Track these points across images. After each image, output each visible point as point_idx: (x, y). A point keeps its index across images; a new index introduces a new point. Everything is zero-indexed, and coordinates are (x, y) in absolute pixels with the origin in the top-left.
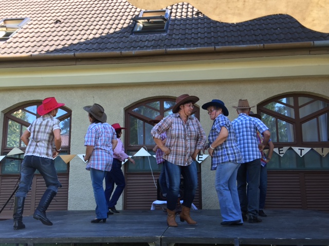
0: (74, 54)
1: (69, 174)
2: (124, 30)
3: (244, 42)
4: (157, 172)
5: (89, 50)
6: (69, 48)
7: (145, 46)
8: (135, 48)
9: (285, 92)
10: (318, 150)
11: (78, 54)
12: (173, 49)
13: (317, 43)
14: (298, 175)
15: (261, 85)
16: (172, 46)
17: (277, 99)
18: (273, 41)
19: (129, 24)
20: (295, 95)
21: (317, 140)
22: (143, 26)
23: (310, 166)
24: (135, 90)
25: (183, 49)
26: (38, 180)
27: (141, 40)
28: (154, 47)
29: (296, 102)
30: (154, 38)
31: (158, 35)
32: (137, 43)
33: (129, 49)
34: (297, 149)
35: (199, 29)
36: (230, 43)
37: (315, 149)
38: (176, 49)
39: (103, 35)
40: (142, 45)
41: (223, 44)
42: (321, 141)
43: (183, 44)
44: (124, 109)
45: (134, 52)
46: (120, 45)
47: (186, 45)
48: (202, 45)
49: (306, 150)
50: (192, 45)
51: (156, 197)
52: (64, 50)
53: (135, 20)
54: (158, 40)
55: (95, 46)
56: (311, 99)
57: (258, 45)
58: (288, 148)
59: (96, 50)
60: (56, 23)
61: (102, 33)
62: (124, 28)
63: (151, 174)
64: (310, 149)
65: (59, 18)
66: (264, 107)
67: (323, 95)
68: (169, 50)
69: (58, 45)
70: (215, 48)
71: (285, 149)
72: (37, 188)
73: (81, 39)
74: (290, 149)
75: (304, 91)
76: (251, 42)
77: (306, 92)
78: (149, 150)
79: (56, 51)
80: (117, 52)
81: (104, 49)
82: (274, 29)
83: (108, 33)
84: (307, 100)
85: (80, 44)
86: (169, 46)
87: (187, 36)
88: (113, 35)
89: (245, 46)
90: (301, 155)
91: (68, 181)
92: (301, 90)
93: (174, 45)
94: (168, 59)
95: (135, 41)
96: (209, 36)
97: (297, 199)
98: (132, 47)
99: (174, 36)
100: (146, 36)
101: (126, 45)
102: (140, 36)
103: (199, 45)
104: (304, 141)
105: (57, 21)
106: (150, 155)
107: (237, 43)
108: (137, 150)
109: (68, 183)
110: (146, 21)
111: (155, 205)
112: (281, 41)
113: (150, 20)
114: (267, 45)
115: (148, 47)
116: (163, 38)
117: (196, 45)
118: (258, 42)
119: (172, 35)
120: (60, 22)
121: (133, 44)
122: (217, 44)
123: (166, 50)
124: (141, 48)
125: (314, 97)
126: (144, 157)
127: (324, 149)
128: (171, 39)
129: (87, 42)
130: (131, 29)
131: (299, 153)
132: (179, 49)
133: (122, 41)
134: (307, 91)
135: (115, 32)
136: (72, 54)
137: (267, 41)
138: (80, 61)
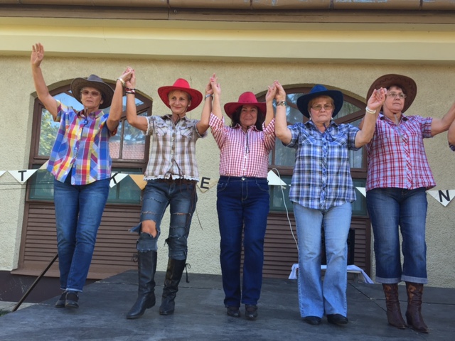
38: (350, 1)
45: (274, 2)
63: (285, 215)
68: (337, 1)
70: (422, 1)
78: (283, 176)
106: (285, 184)
123: (332, 1)
132: (355, 1)
138: (176, 13)
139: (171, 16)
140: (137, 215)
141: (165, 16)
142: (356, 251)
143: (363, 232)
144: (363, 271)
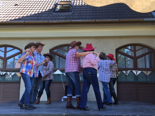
0: (24, 22)
1: (20, 82)
2: (50, 10)
3: (110, 18)
4: (66, 82)
5: (32, 20)
6: (22, 19)
7: (60, 19)
8: (55, 19)
9: (130, 43)
10: (145, 72)
11: (26, 22)
12: (74, 21)
13: (145, 19)
14: (135, 84)
15: (118, 40)
16: (74, 19)
17: (125, 47)
18: (124, 18)
19: (53, 7)
20: (134, 45)
21: (144, 67)
22: (60, 8)
23: (141, 80)
24: (55, 40)
25: (79, 20)
26: (4, 85)
27: (58, 16)
28: (65, 19)
29: (135, 48)
30: (65, 15)
31: (67, 13)
32: (56, 17)
33: (52, 20)
34: (134, 72)
35: (88, 11)
36: (103, 18)
37: (143, 72)
38: (76, 21)
39: (39, 12)
40: (59, 18)
41: (100, 18)
42: (146, 68)
43: (79, 18)
44: (49, 50)
45: (55, 21)
46: (48, 18)
47: (81, 19)
48: (89, 19)
49: (139, 72)
50: (84, 19)
51: (65, 94)
52: (19, 19)
53: (56, 5)
54: (67, 16)
55: (35, 18)
56: (142, 47)
57: (117, 20)
58: (130, 71)
59: (35, 20)
60: (15, 5)
61: (39, 11)
62: (50, 9)
63: (62, 83)
64: (141, 72)
65: (17, 3)
66: (119, 50)
67: (148, 45)
68: (72, 21)
69: (16, 17)
70: (95, 20)
71: (129, 71)
72: (4, 89)
73: (28, 14)
74: (131, 71)
75: (139, 43)
76: (113, 18)
78: (61, 71)
79: (15, 20)
80: (46, 21)
81: (39, 20)
82: (125, 12)
83: (42, 11)
84: (140, 47)
85: (28, 17)
86: (73, 19)
87: (81, 14)
88: (44, 13)
89: (110, 20)
90: (137, 74)
91: (20, 86)
92: (137, 43)
93: (75, 19)
94: (72, 25)
95: (55, 16)
96: (93, 14)
97: (134, 96)
98: (54, 19)
99: (75, 14)
100: (61, 13)
101: (51, 18)
102: (58, 14)
103: (87, 19)
104: (138, 67)
105: (16, 5)
106: (62, 73)
107: (107, 18)
108: (55, 71)
109: (20, 87)
110: (61, 6)
111: (64, 98)
112: (128, 18)
113: (64, 6)
114: (121, 20)
115: (62, 19)
116: (70, 15)
117: (86, 19)
118: (117, 18)
119: (74, 13)
120: (18, 5)
121: (55, 17)
122: (96, 19)
123: (71, 21)
124: (59, 19)
125: (144, 46)
126: (59, 74)
127: (148, 72)
128: (74, 16)
129: (31, 16)
130: (54, 10)
131: (136, 74)
132: (77, 21)
133: (49, 16)
134: (140, 43)
135: (45, 11)
136: (23, 22)
137: (121, 18)
138: (27, 25)
139: (26, 26)
140: (18, 85)
141: (24, 26)
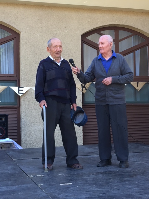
9: (109, 24)
37: (132, 83)
42: (136, 75)
66: (87, 38)
77: (127, 26)
92: (123, 24)
127: (139, 83)
142: (9, 128)
143: (15, 116)
144: (14, 141)
